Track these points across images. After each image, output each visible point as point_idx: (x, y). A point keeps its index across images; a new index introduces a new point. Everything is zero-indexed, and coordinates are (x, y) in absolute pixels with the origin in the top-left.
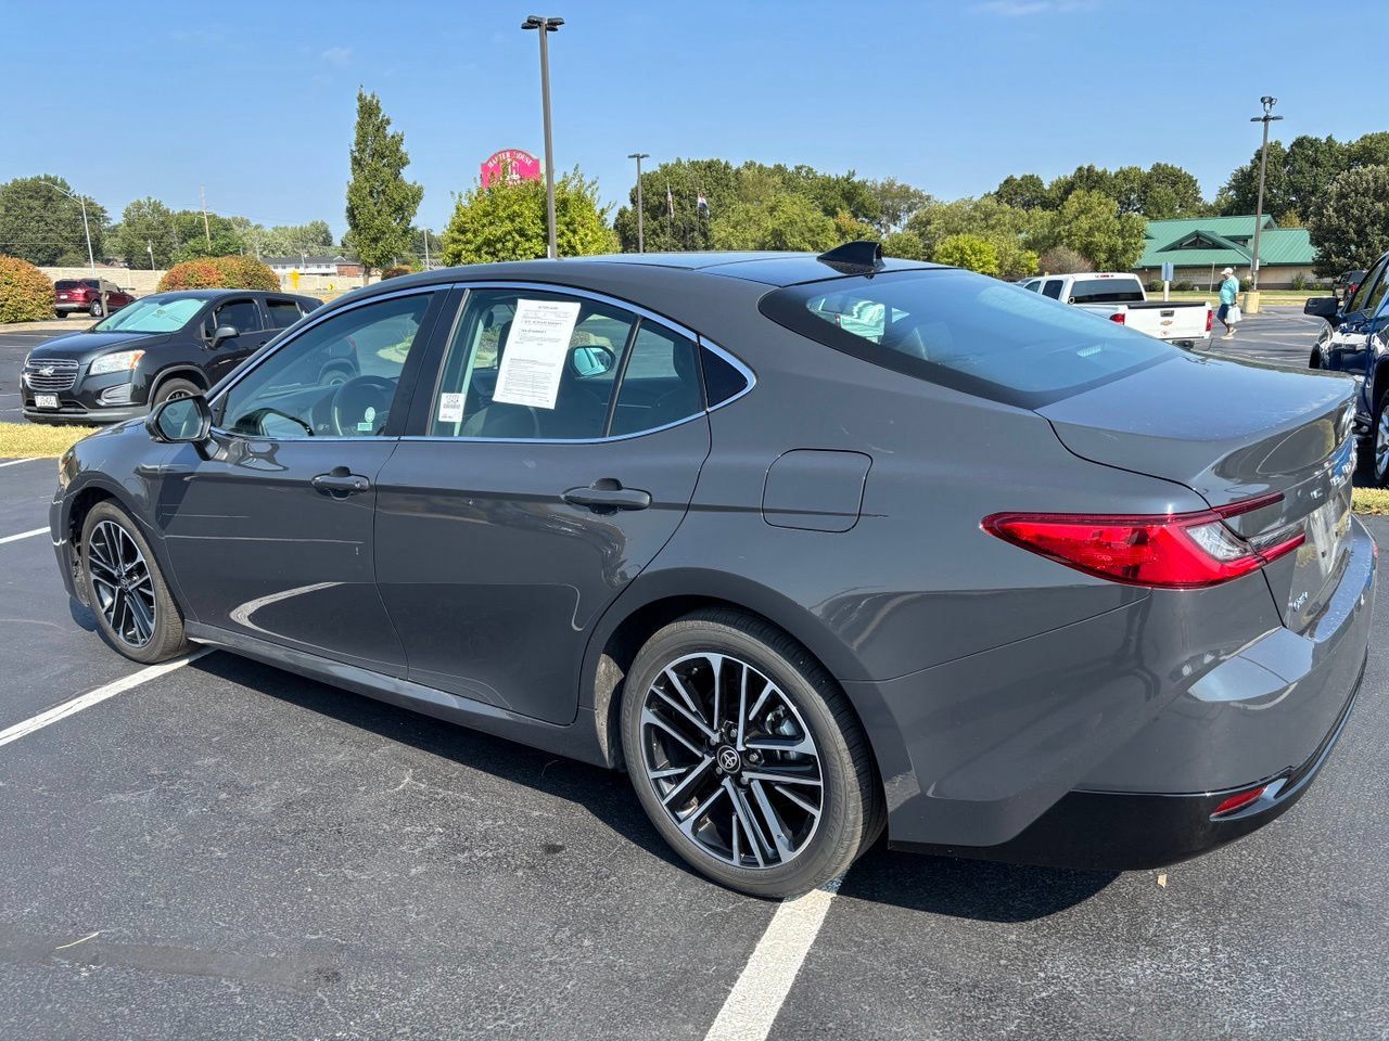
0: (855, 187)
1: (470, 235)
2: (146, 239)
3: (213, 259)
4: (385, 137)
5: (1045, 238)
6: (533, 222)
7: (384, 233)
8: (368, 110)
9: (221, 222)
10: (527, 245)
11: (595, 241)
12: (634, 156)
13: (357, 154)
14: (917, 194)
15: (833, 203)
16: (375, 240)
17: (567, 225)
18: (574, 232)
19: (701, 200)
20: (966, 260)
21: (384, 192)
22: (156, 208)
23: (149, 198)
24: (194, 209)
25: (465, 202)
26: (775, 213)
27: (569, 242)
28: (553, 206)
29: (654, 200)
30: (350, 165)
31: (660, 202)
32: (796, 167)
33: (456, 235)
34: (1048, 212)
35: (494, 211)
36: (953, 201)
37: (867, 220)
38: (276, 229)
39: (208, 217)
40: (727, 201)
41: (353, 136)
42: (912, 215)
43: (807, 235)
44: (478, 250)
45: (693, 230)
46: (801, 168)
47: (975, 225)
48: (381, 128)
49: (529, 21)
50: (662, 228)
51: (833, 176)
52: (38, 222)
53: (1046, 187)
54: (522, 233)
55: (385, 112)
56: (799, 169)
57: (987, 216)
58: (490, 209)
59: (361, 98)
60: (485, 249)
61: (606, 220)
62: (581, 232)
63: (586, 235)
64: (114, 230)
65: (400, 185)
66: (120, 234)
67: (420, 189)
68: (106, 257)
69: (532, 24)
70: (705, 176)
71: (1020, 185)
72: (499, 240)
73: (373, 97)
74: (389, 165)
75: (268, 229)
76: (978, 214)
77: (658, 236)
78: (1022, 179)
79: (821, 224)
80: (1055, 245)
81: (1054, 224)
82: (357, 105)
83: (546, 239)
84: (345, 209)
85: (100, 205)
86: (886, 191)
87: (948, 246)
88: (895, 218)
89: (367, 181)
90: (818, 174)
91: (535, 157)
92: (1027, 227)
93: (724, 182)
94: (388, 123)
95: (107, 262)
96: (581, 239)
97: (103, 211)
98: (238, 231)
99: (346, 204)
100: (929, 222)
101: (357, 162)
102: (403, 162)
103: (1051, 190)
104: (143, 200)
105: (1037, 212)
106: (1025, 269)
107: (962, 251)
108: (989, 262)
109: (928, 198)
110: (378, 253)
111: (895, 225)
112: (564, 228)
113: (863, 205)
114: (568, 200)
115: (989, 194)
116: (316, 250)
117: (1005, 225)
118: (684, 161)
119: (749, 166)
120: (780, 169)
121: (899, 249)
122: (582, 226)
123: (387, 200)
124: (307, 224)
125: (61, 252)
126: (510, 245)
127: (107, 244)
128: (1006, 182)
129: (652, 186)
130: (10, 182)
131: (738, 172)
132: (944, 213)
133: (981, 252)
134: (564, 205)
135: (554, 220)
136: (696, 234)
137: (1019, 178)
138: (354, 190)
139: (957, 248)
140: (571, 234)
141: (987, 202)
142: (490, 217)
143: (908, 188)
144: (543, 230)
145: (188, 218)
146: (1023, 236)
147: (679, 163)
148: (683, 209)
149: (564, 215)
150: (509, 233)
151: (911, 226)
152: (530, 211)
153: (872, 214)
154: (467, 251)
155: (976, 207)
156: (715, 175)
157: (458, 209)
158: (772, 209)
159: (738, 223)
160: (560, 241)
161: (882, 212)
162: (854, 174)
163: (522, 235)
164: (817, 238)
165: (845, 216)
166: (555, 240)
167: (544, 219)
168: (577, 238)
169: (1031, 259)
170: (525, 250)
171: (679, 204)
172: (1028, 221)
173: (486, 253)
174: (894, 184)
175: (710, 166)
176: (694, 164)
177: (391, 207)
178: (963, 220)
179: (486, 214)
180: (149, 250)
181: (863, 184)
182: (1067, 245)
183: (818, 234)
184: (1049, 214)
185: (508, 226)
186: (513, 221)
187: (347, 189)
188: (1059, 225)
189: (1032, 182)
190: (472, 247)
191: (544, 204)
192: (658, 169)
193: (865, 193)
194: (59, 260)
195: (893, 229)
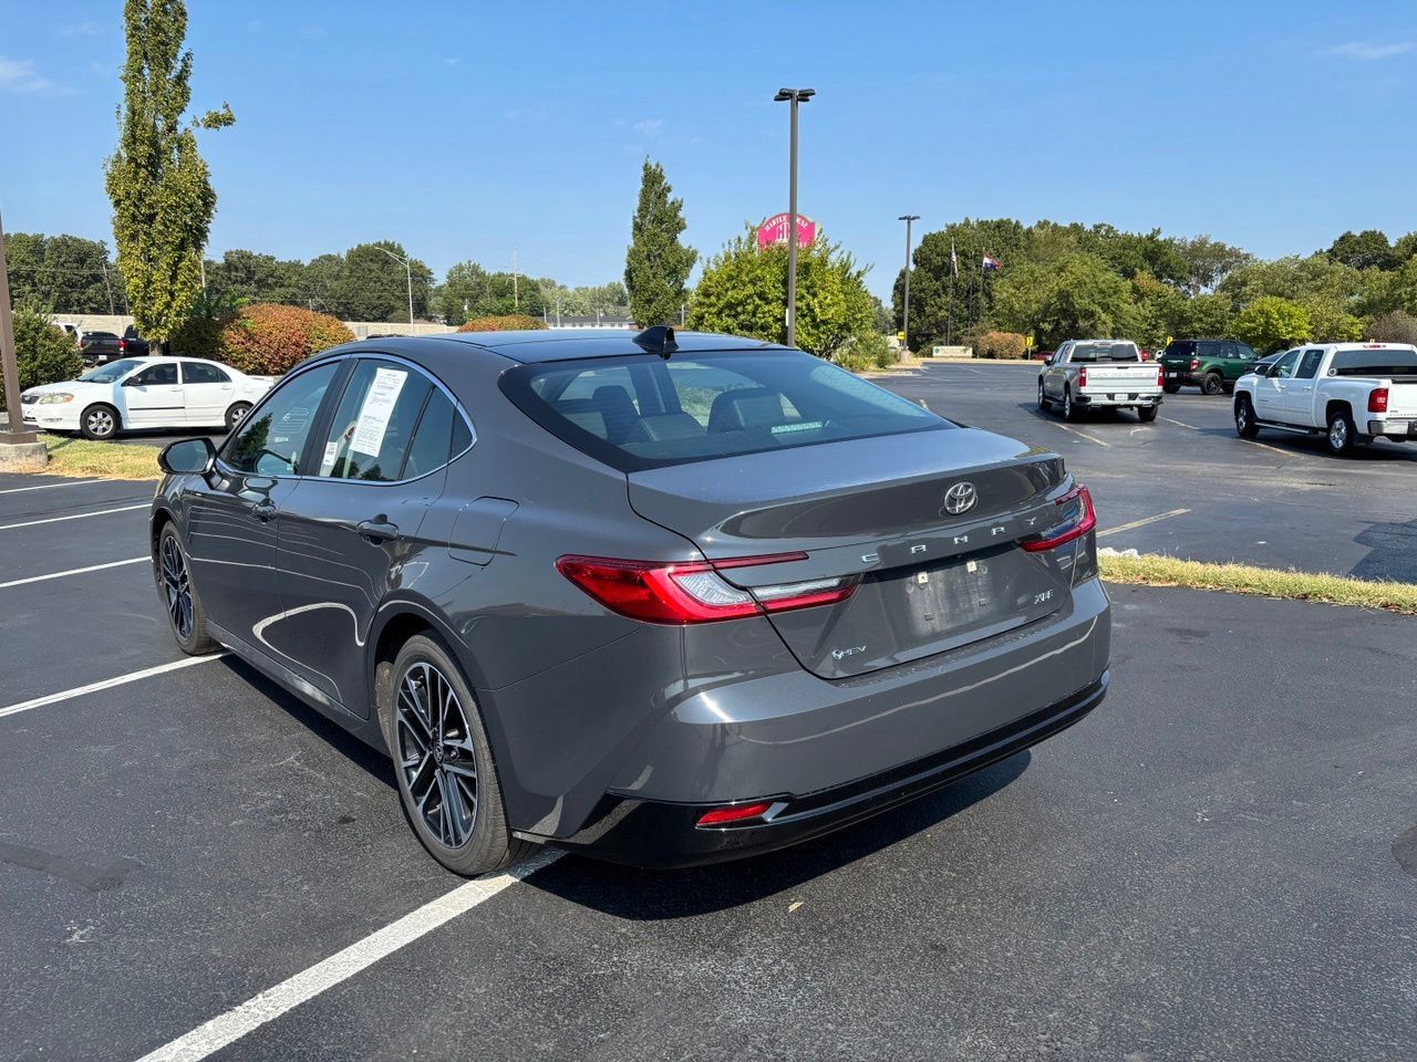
0: (1160, 246)
1: (713, 299)
2: (463, 299)
3: (499, 318)
4: (665, 204)
5: (1382, 300)
6: (773, 286)
7: (657, 295)
8: (652, 179)
9: (529, 283)
10: (766, 308)
11: (833, 305)
12: (905, 218)
13: (638, 220)
14: (1234, 253)
15: (1133, 263)
16: (649, 301)
17: (808, 288)
18: (815, 295)
19: (986, 260)
20: (1273, 325)
21: (660, 255)
22: (475, 270)
23: (470, 262)
24: (507, 272)
25: (713, 267)
26: (1062, 274)
27: (808, 305)
28: (794, 270)
29: (938, 261)
30: (631, 230)
31: (944, 263)
32: (1095, 227)
33: (701, 299)
34: (1387, 272)
35: (738, 276)
36: (1274, 259)
37: (1172, 282)
38: (577, 290)
39: (518, 279)
40: (1015, 261)
41: (637, 204)
42: (1225, 276)
43: (1097, 297)
44: (719, 314)
45: (978, 291)
46: (1101, 226)
47: (1300, 286)
48: (662, 195)
49: (781, 94)
50: (945, 288)
51: (1136, 235)
52: (375, 282)
53: (1392, 244)
54: (762, 296)
55: (668, 180)
56: (1097, 228)
57: (1316, 276)
58: (734, 274)
59: (646, 167)
60: (727, 312)
61: (861, 282)
62: (821, 294)
63: (826, 298)
64: (440, 289)
65: (676, 249)
66: (444, 293)
67: (695, 253)
68: (429, 314)
69: (784, 96)
70: (994, 236)
71: (1358, 243)
72: (741, 303)
73: (658, 166)
74: (667, 231)
75: (571, 290)
76: (1303, 274)
77: (939, 296)
78: (1361, 236)
79: (1113, 285)
80: (1395, 307)
81: (1394, 285)
82: (642, 173)
83: (785, 303)
84: (623, 272)
85: (428, 268)
86: (1197, 249)
87: (1251, 310)
88: (1206, 279)
89: (646, 245)
90: (1120, 233)
91: (810, 220)
92: (1360, 288)
93: (1013, 242)
94: (669, 190)
95: (430, 319)
96: (820, 302)
97: (430, 273)
98: (545, 292)
99: (625, 267)
100: (1244, 283)
101: (638, 228)
102: (680, 226)
103: (1397, 248)
104: (464, 263)
105: (1374, 271)
106: (1345, 335)
107: (1268, 316)
108: (1299, 328)
109: (1247, 257)
110: (651, 314)
111: (1206, 286)
112: (804, 291)
113: (1168, 265)
114: (810, 264)
115: (1321, 251)
116: (611, 309)
117: (1333, 286)
118: (972, 221)
119: (1042, 225)
120: (1076, 228)
121: (1201, 312)
122: (823, 289)
123: (662, 263)
124: (605, 285)
125: (393, 309)
126: (750, 308)
127: (432, 303)
128: (1342, 239)
129: (936, 246)
130: (355, 247)
131: (1030, 230)
132: (1264, 273)
133: (1291, 316)
134: (806, 269)
135: (795, 285)
136: (979, 295)
137: (1358, 234)
138: (633, 254)
139: (1261, 312)
140: (810, 297)
141: (1318, 260)
142: (734, 281)
143: (1223, 246)
144: (783, 293)
145: (501, 279)
146: (1355, 298)
147: (967, 223)
148: (968, 269)
149: (806, 280)
150: (750, 296)
151: (1223, 288)
152: (771, 275)
153: (1178, 275)
154: (710, 314)
155: (1303, 266)
156: (1004, 234)
157: (705, 274)
158: (1061, 269)
159: (1022, 284)
160: (799, 304)
161: (1191, 273)
162: (1159, 232)
163: (761, 298)
164: (1108, 300)
165: (1144, 278)
166: (794, 303)
167: (785, 283)
168: (816, 301)
169: (1352, 324)
170: (763, 313)
171: (964, 264)
172: (1362, 282)
173: (728, 316)
174: (1206, 243)
175: (999, 225)
176: (982, 224)
177: (665, 269)
178: (1286, 281)
179: (730, 278)
180: (466, 308)
181: (1170, 243)
182: (1409, 309)
183: (1110, 296)
184: (1388, 275)
185: (750, 289)
186: (755, 285)
187: (626, 253)
188: (1400, 286)
189: (1374, 239)
190: (714, 310)
191: (786, 268)
192: (944, 229)
193: (1172, 253)
194: (390, 317)
195: (1203, 290)
